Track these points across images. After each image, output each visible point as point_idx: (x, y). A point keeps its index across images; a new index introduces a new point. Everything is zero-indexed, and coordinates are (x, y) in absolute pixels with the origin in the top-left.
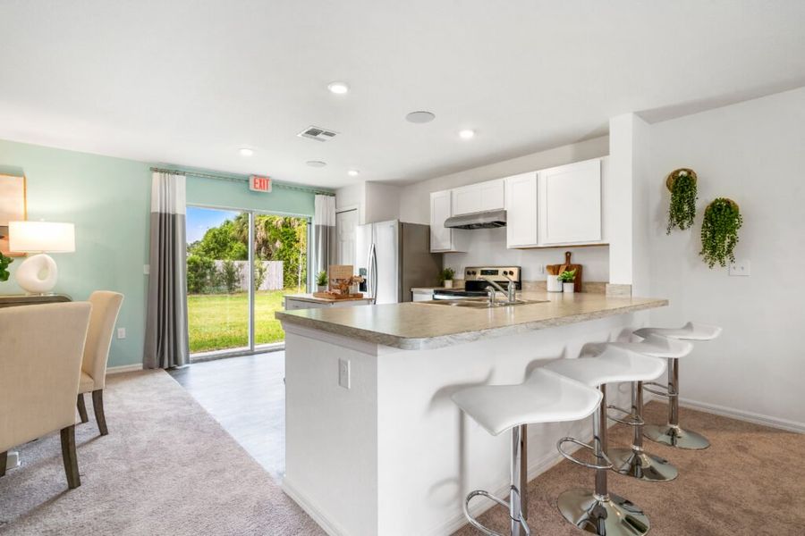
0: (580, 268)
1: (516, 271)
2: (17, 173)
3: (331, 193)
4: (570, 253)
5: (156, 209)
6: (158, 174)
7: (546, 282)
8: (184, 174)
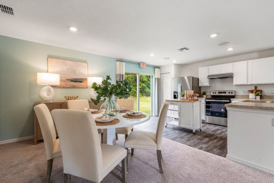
0: (261, 91)
1: (234, 92)
2: (86, 62)
3: (159, 67)
4: (257, 86)
5: (118, 73)
6: (119, 62)
7: (249, 96)
8: (125, 62)
